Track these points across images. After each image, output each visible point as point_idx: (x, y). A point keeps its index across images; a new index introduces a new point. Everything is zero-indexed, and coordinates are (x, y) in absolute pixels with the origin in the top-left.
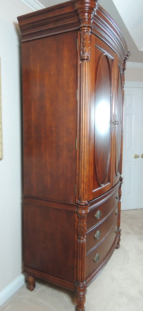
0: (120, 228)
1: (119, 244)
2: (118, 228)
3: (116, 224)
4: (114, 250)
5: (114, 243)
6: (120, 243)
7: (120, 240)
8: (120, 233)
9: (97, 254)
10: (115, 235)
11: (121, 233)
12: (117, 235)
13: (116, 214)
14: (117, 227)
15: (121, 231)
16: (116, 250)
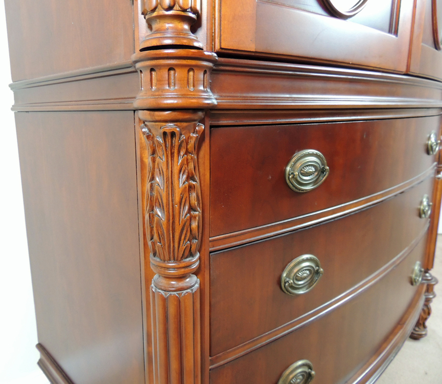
0: (433, 272)
1: (425, 327)
2: (426, 271)
3: (419, 251)
4: (397, 348)
5: (401, 323)
6: (428, 323)
7: (427, 312)
8: (429, 289)
9: (300, 363)
10: (408, 292)
11: (436, 288)
12: (417, 295)
13: (420, 214)
14: (422, 265)
15: (437, 282)
16: (409, 345)
